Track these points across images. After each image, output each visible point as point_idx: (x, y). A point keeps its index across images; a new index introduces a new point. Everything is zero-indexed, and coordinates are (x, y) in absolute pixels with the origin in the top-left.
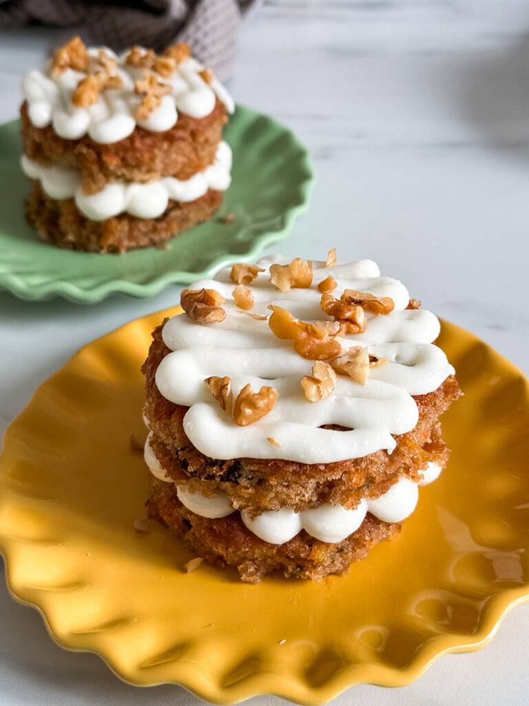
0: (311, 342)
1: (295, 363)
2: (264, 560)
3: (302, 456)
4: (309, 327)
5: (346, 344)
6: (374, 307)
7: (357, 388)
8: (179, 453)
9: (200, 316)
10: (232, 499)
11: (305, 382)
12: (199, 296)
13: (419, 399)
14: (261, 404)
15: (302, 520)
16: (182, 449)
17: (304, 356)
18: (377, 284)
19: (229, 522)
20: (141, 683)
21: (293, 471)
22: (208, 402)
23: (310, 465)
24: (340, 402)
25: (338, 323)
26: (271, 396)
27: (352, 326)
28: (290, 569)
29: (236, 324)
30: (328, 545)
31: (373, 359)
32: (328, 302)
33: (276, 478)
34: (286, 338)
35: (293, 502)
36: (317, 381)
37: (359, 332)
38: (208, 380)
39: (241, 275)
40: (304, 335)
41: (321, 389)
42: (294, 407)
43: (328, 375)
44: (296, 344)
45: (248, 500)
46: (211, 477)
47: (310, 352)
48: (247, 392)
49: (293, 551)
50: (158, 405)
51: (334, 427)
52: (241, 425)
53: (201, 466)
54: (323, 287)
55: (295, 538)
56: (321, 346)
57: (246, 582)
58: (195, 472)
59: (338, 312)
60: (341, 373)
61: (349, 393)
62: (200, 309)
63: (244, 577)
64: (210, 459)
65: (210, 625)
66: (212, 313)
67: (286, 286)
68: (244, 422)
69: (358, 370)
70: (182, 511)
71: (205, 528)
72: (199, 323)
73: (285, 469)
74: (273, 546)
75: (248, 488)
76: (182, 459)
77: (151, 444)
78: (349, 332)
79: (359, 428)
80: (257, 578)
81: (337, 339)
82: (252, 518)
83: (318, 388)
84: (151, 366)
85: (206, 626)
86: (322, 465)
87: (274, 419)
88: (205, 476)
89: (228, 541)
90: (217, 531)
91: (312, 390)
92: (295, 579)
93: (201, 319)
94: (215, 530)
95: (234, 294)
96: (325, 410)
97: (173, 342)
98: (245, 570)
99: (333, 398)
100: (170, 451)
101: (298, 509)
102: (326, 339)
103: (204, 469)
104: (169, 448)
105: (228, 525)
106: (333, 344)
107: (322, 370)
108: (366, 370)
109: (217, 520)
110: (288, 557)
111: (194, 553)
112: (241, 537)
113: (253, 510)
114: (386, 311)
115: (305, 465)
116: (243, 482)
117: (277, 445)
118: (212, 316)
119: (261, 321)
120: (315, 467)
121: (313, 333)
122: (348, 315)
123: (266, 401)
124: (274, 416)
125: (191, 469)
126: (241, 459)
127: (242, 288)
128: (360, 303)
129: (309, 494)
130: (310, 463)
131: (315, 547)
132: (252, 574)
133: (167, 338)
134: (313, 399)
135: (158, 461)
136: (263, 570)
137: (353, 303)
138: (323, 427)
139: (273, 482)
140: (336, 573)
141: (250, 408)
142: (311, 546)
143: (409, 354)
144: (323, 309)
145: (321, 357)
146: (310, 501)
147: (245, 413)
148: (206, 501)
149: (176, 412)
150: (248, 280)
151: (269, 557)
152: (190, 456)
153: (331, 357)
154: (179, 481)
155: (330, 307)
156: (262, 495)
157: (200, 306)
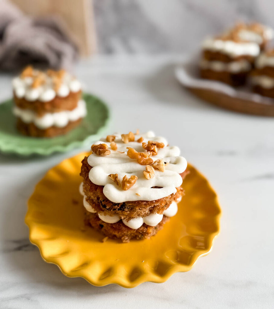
0: (143, 159)
1: (138, 167)
2: (131, 235)
3: (148, 198)
4: (141, 154)
5: (154, 159)
6: (159, 146)
7: (161, 173)
8: (102, 202)
9: (102, 153)
10: (121, 216)
11: (145, 173)
12: (99, 147)
13: (181, 175)
14: (133, 181)
15: (144, 220)
16: (103, 201)
17: (141, 164)
18: (156, 139)
19: (118, 224)
20: (101, 285)
21: (145, 204)
22: (111, 183)
23: (150, 201)
24: (157, 178)
25: (149, 152)
26: (136, 179)
27: (154, 153)
28: (140, 236)
29: (114, 155)
30: (152, 227)
31: (165, 163)
32: (145, 145)
33: (138, 207)
34: (134, 158)
35: (142, 214)
36: (149, 172)
37: (156, 155)
38: (110, 175)
39: (111, 139)
40: (140, 157)
41: (150, 175)
42: (142, 182)
43: (152, 169)
44: (138, 160)
45: (127, 216)
46: (114, 210)
47: (143, 162)
48: (126, 178)
49: (141, 231)
50: (91, 186)
51: (156, 187)
52: (125, 190)
53: (111, 206)
54: (139, 141)
55: (142, 226)
56: (146, 160)
57: (124, 243)
58: (109, 208)
59: (149, 148)
60: (156, 169)
61: (159, 175)
62: (101, 151)
63: (124, 241)
64: (115, 203)
65: (117, 259)
66: (107, 152)
67: (127, 141)
68: (127, 189)
69: (161, 167)
70: (100, 222)
71: (110, 227)
72: (101, 156)
73: (142, 204)
74: (134, 230)
75: (127, 212)
76: (104, 204)
77: (87, 200)
78: (153, 155)
79: (165, 187)
80: (128, 241)
81: (150, 157)
82: (127, 222)
83: (149, 174)
84: (85, 173)
85: (116, 260)
86: (154, 201)
87: (136, 187)
88: (113, 209)
89: (119, 230)
90: (115, 227)
91: (147, 175)
92: (140, 239)
93: (102, 154)
94: (114, 227)
95: (111, 145)
96: (153, 182)
97: (93, 164)
98: (124, 239)
99: (155, 177)
100: (95, 202)
101: (143, 216)
102: (147, 158)
103: (112, 207)
104: (94, 201)
105: (118, 225)
106: (150, 159)
107: (149, 168)
108: (163, 167)
109: (114, 224)
110: (140, 233)
111: (105, 235)
112: (124, 228)
113: (128, 219)
114: (162, 147)
115: (149, 201)
116: (126, 210)
117: (139, 196)
118: (106, 153)
119: (122, 154)
120: (152, 202)
121: (143, 156)
122: (152, 149)
123: (134, 181)
124: (135, 186)
125: (108, 207)
126: (125, 202)
127: (113, 143)
128: (155, 144)
129: (147, 211)
130: (151, 201)
131: (148, 228)
132: (126, 240)
133: (90, 162)
134: (149, 178)
135: (91, 206)
136: (130, 238)
137: (153, 145)
138: (152, 188)
139: (137, 208)
140: (153, 236)
141: (128, 184)
142: (147, 228)
143: (174, 160)
144: (143, 148)
145: (147, 164)
146: (148, 213)
147: (127, 185)
148: (111, 217)
149: (98, 188)
150: (113, 140)
151: (132, 233)
152: (107, 203)
153: (151, 164)
154: (100, 212)
155: (146, 147)
156: (132, 213)
157: (101, 150)
